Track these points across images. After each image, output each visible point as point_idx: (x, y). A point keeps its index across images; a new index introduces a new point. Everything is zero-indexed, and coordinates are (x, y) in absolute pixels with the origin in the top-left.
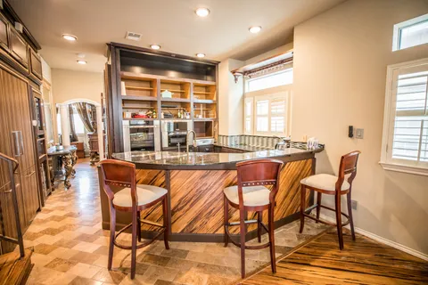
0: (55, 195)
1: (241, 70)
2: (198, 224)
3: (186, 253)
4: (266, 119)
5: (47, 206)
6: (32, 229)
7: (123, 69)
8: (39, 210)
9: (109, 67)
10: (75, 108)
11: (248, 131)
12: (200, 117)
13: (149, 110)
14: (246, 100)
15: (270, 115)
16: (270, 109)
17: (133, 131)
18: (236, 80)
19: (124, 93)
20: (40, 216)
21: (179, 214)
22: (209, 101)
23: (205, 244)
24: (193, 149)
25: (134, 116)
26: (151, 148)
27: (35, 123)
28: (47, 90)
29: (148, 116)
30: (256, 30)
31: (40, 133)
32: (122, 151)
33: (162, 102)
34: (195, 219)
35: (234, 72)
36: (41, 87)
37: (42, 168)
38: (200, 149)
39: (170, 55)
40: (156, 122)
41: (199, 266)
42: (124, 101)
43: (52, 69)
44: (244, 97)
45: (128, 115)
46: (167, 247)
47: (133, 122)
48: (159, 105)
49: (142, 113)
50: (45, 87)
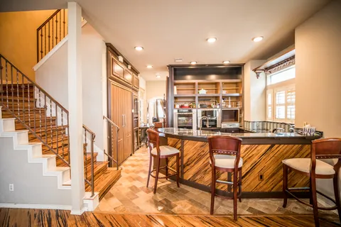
0: (141, 149)
1: (262, 67)
2: (198, 177)
3: (187, 192)
4: (283, 107)
5: (135, 154)
6: (126, 163)
7: (175, 79)
8: (131, 155)
9: (168, 78)
10: (159, 102)
11: (269, 118)
12: (230, 106)
13: (191, 102)
14: (268, 91)
15: (287, 104)
16: (286, 99)
17: (179, 116)
18: (258, 76)
19: (175, 93)
20: (131, 158)
21: (188, 168)
22: (238, 95)
23: (201, 191)
24: (220, 130)
25: (182, 107)
26: (190, 128)
27: (133, 111)
28: (142, 94)
29: (189, 107)
30: (258, 40)
31: (136, 116)
32: (172, 126)
33: (199, 97)
34: (197, 174)
35: (255, 70)
36: (139, 92)
37: (135, 134)
38: (226, 130)
39: (205, 65)
40: (194, 111)
41: (190, 200)
42: (176, 98)
43: (146, 82)
44: (266, 89)
45: (178, 106)
46: (178, 186)
47: (181, 110)
48: (197, 99)
49: (187, 105)
50: (141, 92)
